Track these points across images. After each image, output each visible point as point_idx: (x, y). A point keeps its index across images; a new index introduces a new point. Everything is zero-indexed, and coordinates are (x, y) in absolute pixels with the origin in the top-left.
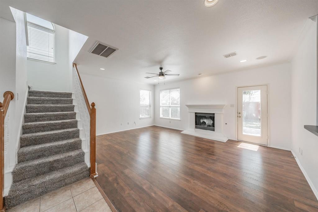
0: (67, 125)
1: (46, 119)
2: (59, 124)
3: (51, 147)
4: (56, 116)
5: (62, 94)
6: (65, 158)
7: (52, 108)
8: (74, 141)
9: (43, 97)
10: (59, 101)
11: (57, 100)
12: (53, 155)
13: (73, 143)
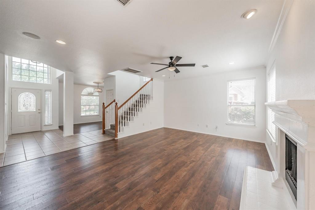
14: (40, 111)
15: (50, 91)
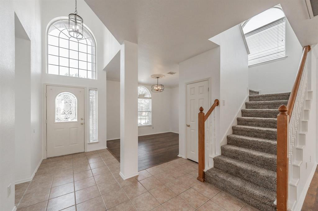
0: (273, 136)
1: (254, 124)
2: (263, 132)
3: (244, 154)
4: (264, 122)
5: (285, 96)
6: (251, 171)
7: (265, 113)
8: (271, 158)
9: (262, 101)
10: (276, 104)
11: (274, 104)
12: (246, 162)
13: (268, 159)
14: (82, 122)
15: (96, 89)
